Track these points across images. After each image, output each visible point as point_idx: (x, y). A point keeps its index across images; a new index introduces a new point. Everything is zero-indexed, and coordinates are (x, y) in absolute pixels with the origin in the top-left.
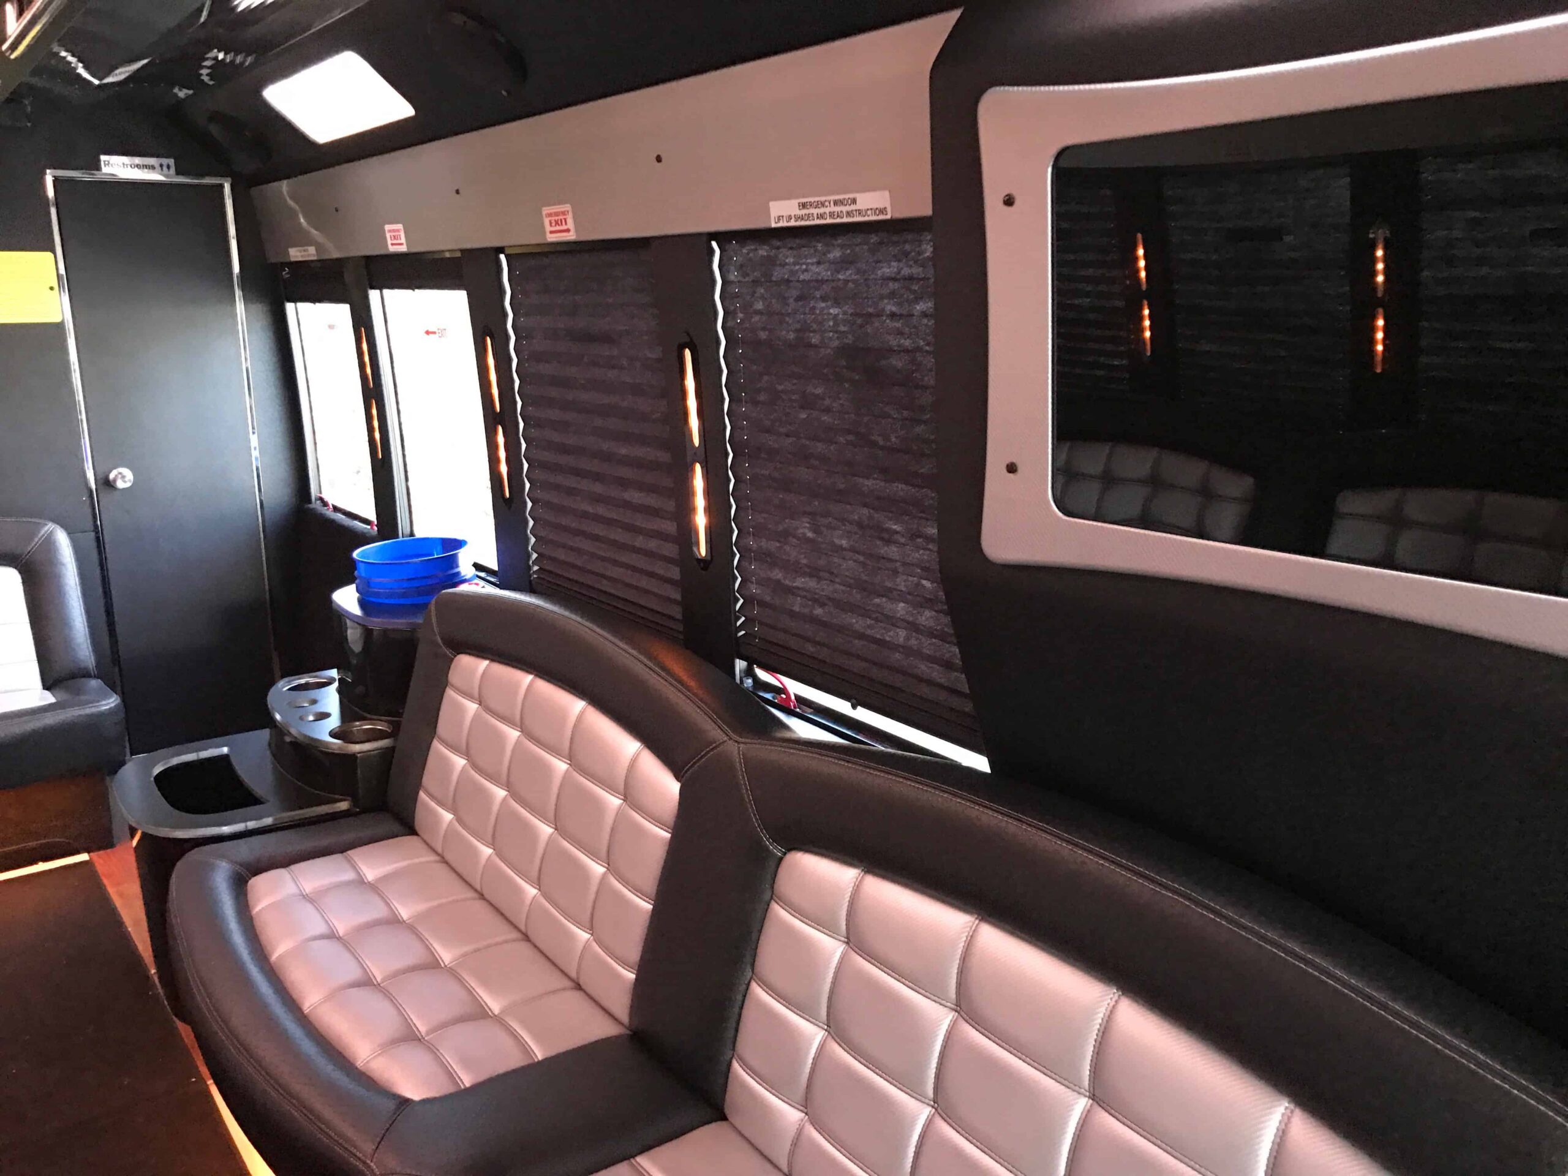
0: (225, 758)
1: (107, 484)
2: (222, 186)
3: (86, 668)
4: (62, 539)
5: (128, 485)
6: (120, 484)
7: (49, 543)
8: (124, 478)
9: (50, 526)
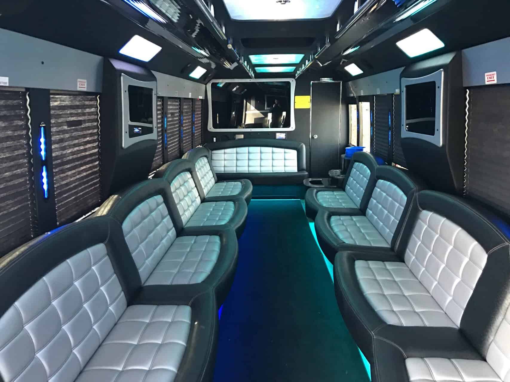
0: (321, 181)
1: (313, 137)
2: (340, 82)
3: (304, 169)
4: (304, 146)
5: (316, 138)
6: (315, 138)
7: (302, 147)
8: (316, 137)
9: (302, 144)
